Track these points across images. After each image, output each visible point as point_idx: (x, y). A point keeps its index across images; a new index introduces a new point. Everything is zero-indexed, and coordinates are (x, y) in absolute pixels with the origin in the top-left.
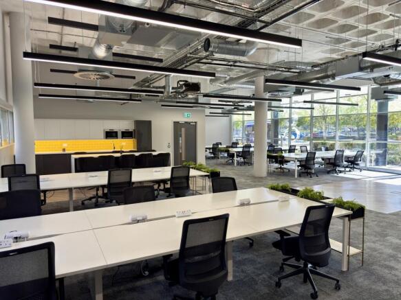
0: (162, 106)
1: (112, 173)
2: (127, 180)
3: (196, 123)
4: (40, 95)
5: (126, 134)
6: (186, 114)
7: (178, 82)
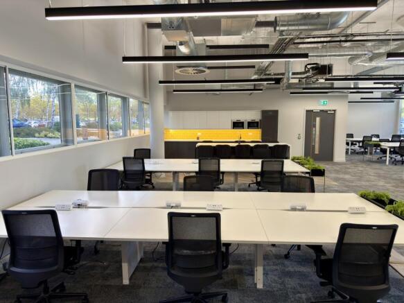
0: (291, 93)
1: (202, 161)
2: (216, 169)
3: (335, 111)
4: (174, 91)
5: (252, 125)
6: (322, 101)
7: (306, 66)
